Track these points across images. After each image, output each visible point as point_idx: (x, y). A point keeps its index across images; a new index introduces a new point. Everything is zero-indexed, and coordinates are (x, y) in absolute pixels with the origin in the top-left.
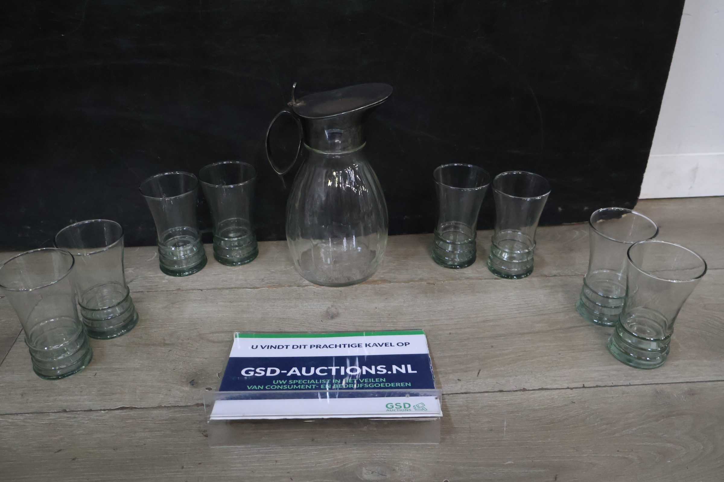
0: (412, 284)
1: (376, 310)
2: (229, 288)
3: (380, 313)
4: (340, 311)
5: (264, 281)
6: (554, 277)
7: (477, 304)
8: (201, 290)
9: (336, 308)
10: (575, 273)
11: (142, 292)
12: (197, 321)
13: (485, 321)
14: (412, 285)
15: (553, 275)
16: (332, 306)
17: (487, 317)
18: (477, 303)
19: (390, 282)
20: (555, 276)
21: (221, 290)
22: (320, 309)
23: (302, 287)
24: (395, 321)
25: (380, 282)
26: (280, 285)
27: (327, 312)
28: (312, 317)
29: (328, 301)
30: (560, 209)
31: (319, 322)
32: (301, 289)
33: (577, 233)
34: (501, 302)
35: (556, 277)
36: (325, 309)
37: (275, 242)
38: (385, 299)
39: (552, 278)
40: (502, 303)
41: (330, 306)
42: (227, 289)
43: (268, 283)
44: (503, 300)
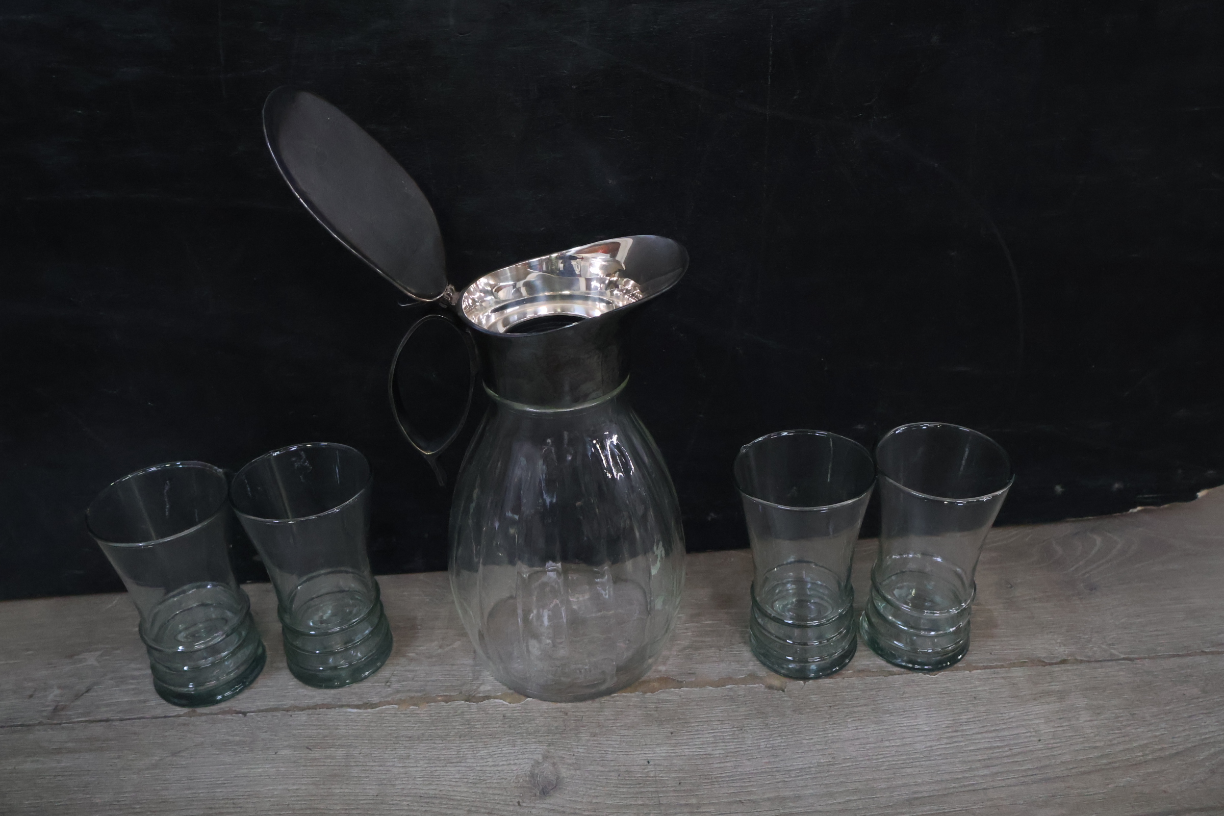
0: (731, 689)
1: (650, 768)
2: (309, 708)
3: (657, 778)
4: (564, 772)
5: (389, 686)
6: (1063, 667)
7: (887, 747)
8: (244, 714)
9: (554, 764)
10: (1112, 655)
11: (107, 720)
12: (223, 808)
13: (910, 802)
14: (732, 693)
15: (1059, 660)
16: (545, 757)
17: (915, 789)
18: (887, 744)
19: (679, 684)
20: (1064, 662)
21: (290, 713)
22: (515, 768)
23: (477, 702)
24: (694, 801)
25: (656, 685)
26: (426, 698)
27: (532, 775)
28: (496, 792)
29: (535, 742)
30: (1059, 489)
31: (511, 808)
32: (474, 705)
33: (1098, 540)
34: (945, 741)
35: (1068, 667)
36: (528, 768)
37: (422, 576)
38: (670, 735)
39: (1056, 668)
40: (946, 744)
41: (539, 757)
42: (303, 709)
43: (398, 692)
44: (949, 735)
